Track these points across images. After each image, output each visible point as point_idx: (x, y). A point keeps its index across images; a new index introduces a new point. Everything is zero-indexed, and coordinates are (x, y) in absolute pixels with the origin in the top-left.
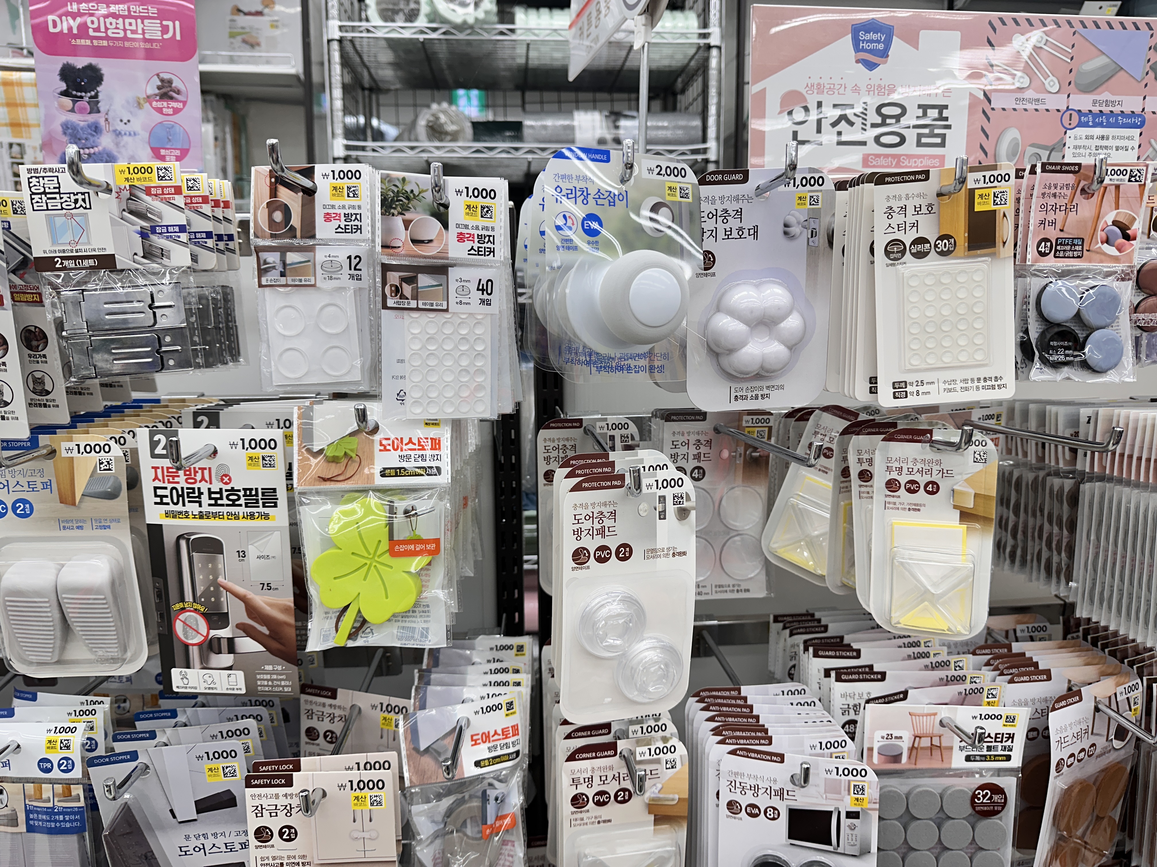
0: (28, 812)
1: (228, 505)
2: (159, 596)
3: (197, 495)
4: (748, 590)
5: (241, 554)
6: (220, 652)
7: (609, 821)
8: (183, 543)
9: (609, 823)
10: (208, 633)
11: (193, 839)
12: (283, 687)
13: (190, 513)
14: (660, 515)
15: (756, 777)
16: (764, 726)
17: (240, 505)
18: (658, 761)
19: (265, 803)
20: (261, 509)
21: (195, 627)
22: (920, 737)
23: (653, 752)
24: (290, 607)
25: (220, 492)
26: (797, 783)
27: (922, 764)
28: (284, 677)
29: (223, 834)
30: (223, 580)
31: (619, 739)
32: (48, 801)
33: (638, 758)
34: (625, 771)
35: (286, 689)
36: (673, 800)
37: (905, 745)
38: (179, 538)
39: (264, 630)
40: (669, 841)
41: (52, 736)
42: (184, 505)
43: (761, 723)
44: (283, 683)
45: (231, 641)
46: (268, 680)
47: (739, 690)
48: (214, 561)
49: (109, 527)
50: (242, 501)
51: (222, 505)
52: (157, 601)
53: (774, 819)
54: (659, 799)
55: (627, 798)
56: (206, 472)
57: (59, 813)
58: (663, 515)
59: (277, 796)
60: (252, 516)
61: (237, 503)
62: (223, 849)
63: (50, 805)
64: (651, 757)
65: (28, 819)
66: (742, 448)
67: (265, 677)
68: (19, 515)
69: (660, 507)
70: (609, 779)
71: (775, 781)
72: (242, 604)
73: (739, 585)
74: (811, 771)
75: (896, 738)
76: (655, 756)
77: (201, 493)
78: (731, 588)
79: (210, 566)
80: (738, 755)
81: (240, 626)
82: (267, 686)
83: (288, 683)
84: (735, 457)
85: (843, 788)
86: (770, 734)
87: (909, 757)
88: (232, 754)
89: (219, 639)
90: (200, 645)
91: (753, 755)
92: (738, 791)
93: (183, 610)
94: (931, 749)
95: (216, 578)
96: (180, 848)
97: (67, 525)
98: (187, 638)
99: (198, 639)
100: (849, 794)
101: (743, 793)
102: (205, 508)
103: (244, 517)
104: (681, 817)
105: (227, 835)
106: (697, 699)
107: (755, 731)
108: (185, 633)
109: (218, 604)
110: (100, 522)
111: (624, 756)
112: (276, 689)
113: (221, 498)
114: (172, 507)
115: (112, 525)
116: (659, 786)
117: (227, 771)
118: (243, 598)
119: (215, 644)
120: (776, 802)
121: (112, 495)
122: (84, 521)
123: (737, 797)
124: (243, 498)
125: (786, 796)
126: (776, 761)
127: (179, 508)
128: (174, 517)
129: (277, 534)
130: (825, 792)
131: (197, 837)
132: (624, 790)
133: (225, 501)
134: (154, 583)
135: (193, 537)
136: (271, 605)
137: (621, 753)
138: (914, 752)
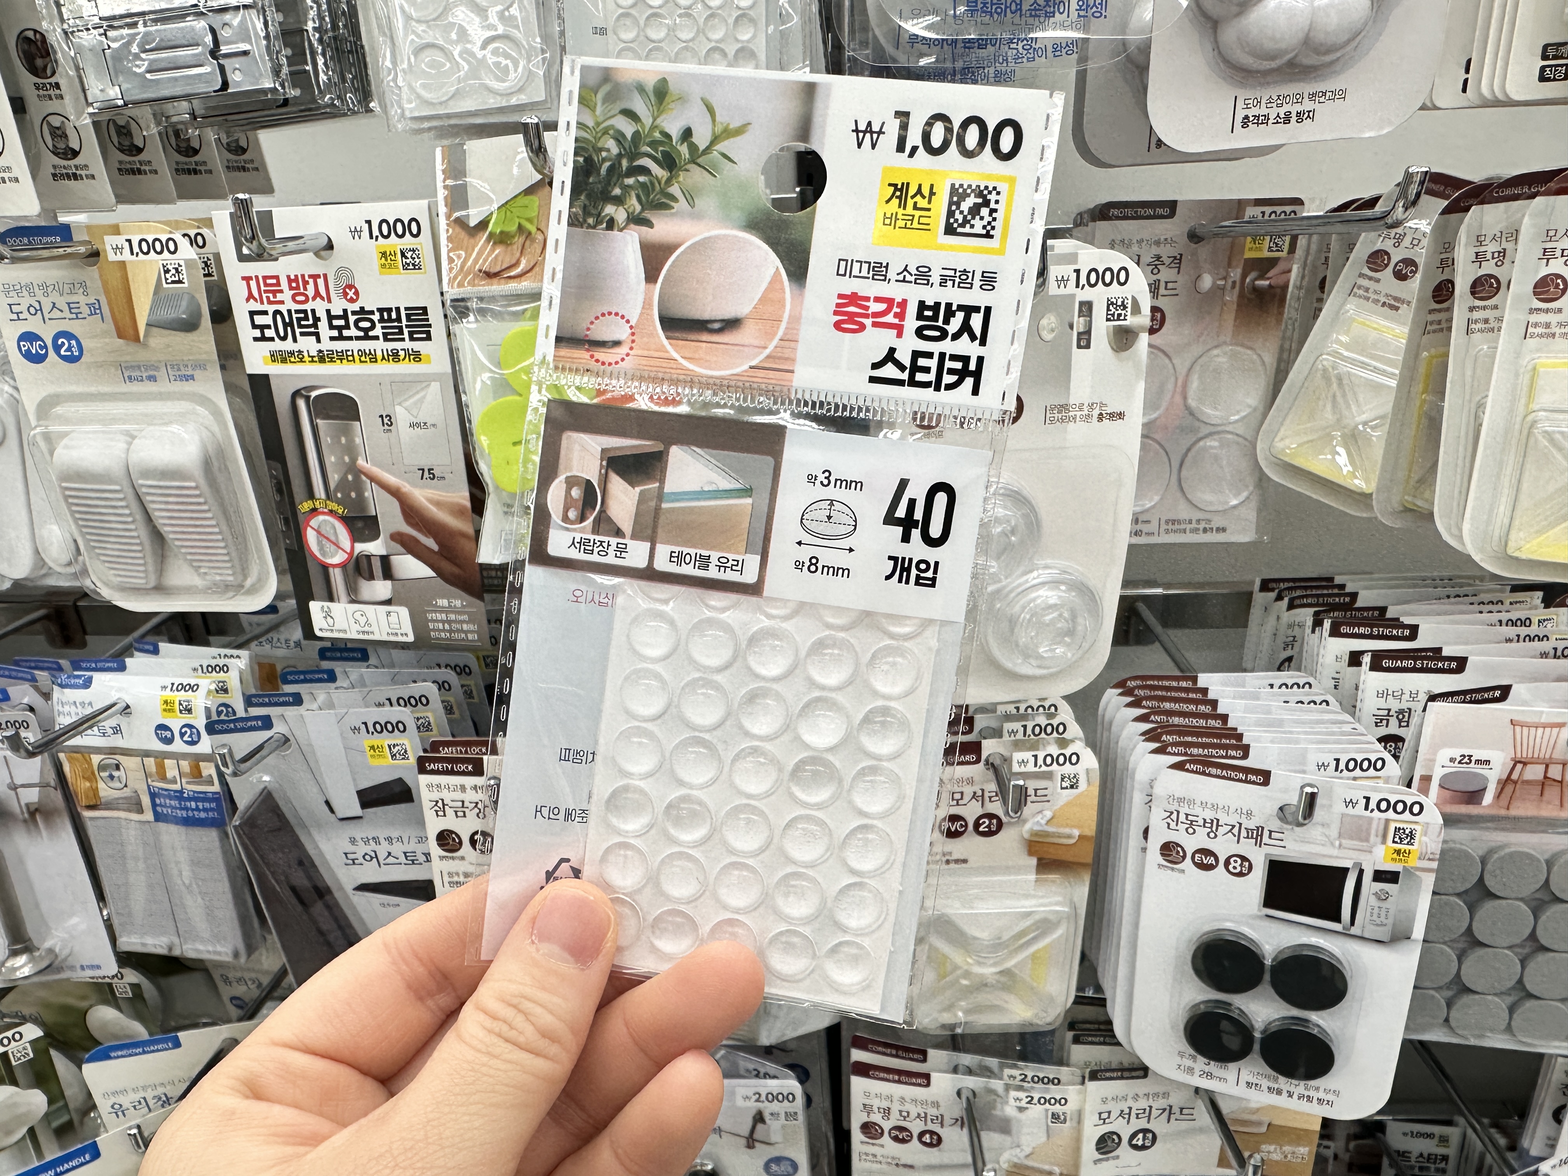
0: (153, 796)
1: (358, 338)
2: (280, 491)
3: (311, 322)
4: (1224, 530)
5: (386, 421)
6: (371, 577)
7: (965, 861)
8: (301, 404)
9: (964, 865)
10: (352, 548)
11: (361, 843)
12: (466, 632)
13: (306, 354)
14: (1079, 340)
15: (1215, 807)
16: (1236, 729)
17: (376, 338)
18: (1049, 776)
19: (448, 796)
20: (408, 344)
21: (333, 538)
22: (1525, 764)
23: (1040, 761)
24: (464, 507)
25: (345, 316)
26: (1290, 818)
27: (1520, 810)
28: (465, 617)
29: (400, 839)
30: (365, 464)
31: (985, 738)
32: (174, 781)
33: (1016, 768)
34: (993, 787)
35: (470, 636)
36: (1069, 837)
37: (1493, 776)
38: (296, 394)
39: (431, 543)
40: (1060, 899)
41: (168, 694)
42: (295, 340)
43: (1230, 724)
44: (465, 627)
45: (385, 560)
46: (443, 622)
47: (1195, 679)
48: (347, 432)
49: (192, 378)
50: (378, 331)
51: (350, 338)
52: (278, 498)
53: (1240, 874)
54: (1047, 834)
55: (994, 828)
56: (321, 282)
57: (189, 799)
58: (1085, 340)
59: (463, 788)
60: (395, 356)
61: (371, 334)
62: (403, 859)
63: (177, 787)
64: (1037, 769)
65: (154, 805)
66: (1239, 271)
67: (439, 616)
68: (64, 358)
69: (1079, 324)
70: (967, 798)
71: (1249, 814)
72: (396, 503)
73: (1209, 521)
74: (1319, 801)
75: (1478, 762)
76: (1044, 768)
77: (317, 320)
78: (1194, 525)
79: (343, 440)
80: (1187, 770)
81: (398, 538)
82: (444, 630)
83: (471, 627)
84: (1223, 288)
85: (1373, 832)
86: (1245, 741)
87: (1498, 796)
88: (399, 727)
89: (368, 557)
90: (343, 566)
91: (1213, 771)
92: (1182, 827)
93: (314, 511)
94: (1543, 784)
95: (354, 460)
96: (346, 854)
97: (133, 374)
98: (324, 554)
99: (338, 558)
100: (1384, 842)
101: (1191, 831)
102: (327, 345)
103: (383, 358)
104: (1083, 865)
105: (405, 840)
106: (1120, 691)
107: (1219, 736)
108: (321, 548)
109: (361, 501)
110: (179, 370)
111: (992, 764)
112: (456, 636)
113: (347, 327)
114: (278, 345)
115: (197, 374)
116: (1048, 814)
117: (395, 750)
118: (395, 493)
119: (364, 563)
120: (1247, 848)
121: (190, 325)
122: (157, 369)
123: (1179, 836)
124: (378, 326)
125: (1266, 839)
126: (1254, 783)
127: (288, 345)
128: (284, 361)
129: (435, 386)
130: (1340, 836)
131: (366, 841)
132: (990, 816)
133: (353, 332)
134: (270, 469)
135: (314, 394)
136: (438, 504)
137: (987, 761)
138: (1509, 788)
